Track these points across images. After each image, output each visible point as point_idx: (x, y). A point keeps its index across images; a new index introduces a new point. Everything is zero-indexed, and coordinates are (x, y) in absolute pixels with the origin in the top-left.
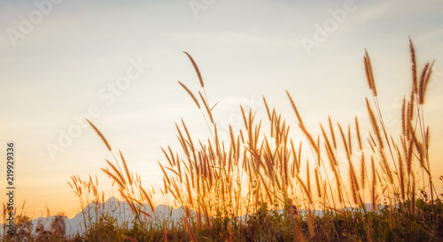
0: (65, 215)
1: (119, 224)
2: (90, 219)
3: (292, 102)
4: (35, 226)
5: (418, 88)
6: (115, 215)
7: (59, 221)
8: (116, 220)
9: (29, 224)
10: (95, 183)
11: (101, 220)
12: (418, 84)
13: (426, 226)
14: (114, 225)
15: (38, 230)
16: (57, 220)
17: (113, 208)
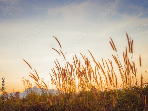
0: (20, 92)
1: (37, 94)
2: (28, 92)
3: (90, 53)
4: (9, 95)
5: (131, 48)
6: (36, 91)
7: (17, 94)
8: (36, 93)
9: (8, 95)
10: (29, 81)
11: (31, 93)
12: (131, 47)
13: (137, 94)
14: (36, 94)
15: (10, 97)
16: (16, 93)
17: (35, 89)
